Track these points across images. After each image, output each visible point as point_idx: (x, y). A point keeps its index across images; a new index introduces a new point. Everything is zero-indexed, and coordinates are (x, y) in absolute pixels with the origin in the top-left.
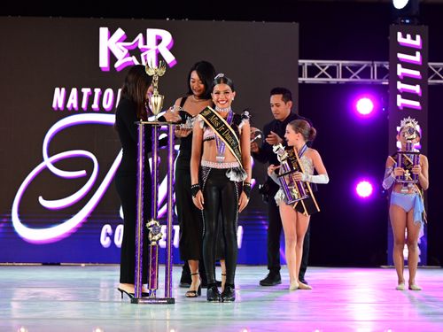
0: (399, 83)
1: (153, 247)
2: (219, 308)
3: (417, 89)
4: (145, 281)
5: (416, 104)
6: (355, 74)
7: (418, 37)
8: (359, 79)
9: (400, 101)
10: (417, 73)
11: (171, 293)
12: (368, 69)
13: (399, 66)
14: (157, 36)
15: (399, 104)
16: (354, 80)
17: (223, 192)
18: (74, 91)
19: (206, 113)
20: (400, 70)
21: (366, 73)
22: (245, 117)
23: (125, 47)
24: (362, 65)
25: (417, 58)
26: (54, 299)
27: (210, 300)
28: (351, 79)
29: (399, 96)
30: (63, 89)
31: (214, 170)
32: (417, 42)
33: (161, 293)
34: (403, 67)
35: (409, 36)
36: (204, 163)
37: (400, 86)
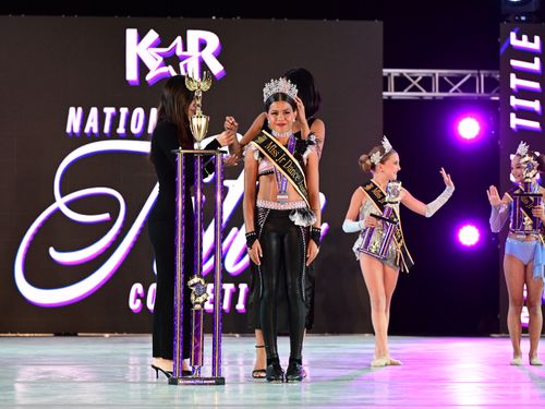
0: (512, 98)
1: (197, 311)
2: (283, 390)
3: (536, 105)
4: (186, 355)
5: (535, 125)
6: (456, 87)
7: (537, 38)
8: (461, 94)
9: (514, 121)
10: (535, 85)
11: (219, 370)
12: (472, 80)
13: (513, 76)
14: (200, 40)
15: (513, 125)
16: (457, 94)
17: (286, 240)
18: (94, 112)
19: (261, 140)
20: (514, 82)
21: (470, 86)
22: (311, 143)
23: (159, 54)
24: (464, 76)
25: (536, 65)
26: (70, 380)
27: (270, 380)
28: (450, 93)
29: (513, 115)
30: (80, 109)
31: (273, 212)
32: (536, 45)
33: (207, 371)
34: (518, 77)
35: (525, 37)
36: (260, 203)
37: (514, 102)
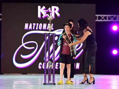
6: (112, 19)
8: (113, 20)
12: (116, 17)
14: (54, 8)
16: (112, 20)
18: (31, 24)
23: (45, 11)
24: (114, 16)
28: (111, 20)
